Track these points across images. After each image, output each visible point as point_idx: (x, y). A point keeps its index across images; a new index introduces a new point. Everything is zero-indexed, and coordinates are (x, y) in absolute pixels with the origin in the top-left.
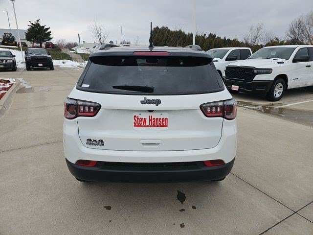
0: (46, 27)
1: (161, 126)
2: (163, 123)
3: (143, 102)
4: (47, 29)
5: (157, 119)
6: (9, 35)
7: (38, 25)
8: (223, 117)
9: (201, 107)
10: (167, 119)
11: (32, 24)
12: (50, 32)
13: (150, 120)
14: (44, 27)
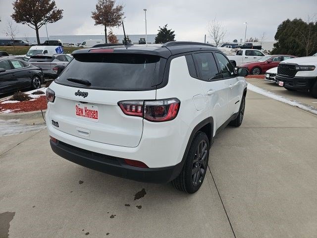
0: (171, 31)
1: (93, 118)
2: (93, 115)
3: (76, 94)
4: (172, 32)
5: (90, 110)
6: (143, 40)
7: (165, 29)
8: (143, 117)
9: (119, 104)
10: (97, 112)
11: (161, 29)
12: (174, 35)
13: (86, 111)
14: (169, 31)
